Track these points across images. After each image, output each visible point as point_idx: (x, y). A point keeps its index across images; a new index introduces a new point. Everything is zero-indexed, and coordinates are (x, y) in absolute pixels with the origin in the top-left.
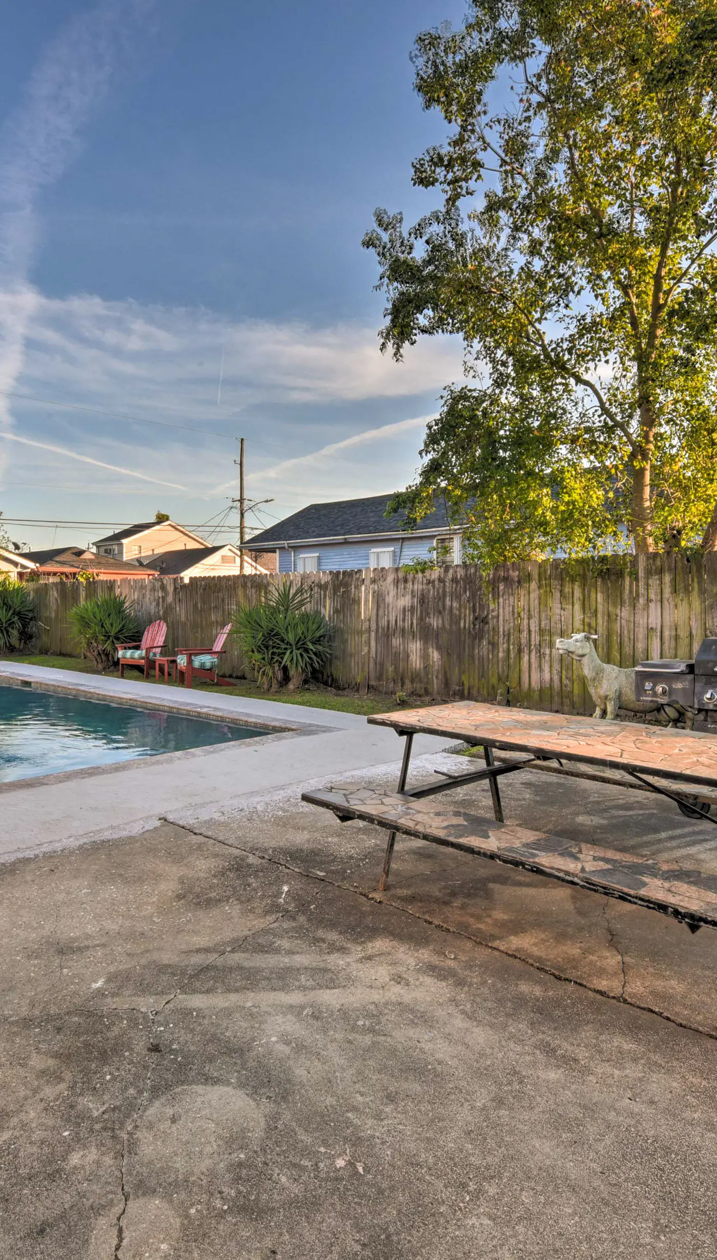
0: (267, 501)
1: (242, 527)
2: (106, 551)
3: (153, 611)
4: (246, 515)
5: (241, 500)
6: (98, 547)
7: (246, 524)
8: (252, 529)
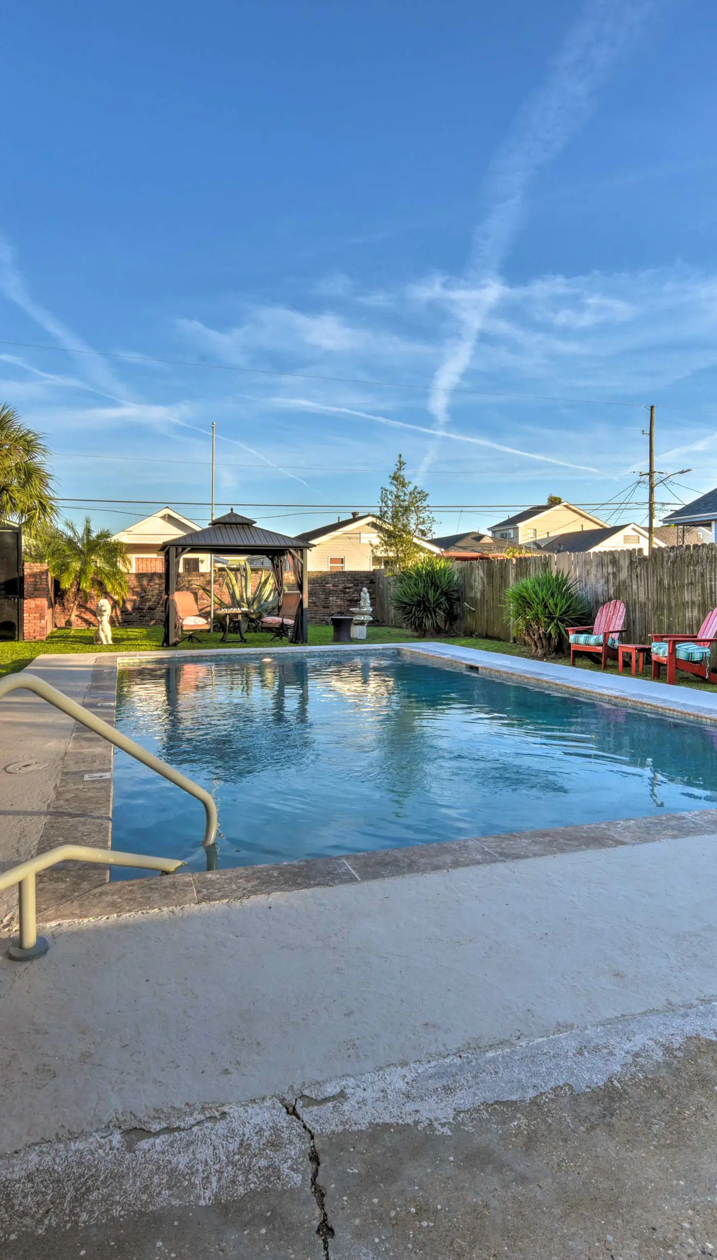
0: (682, 472)
1: (651, 504)
2: (502, 536)
3: (600, 591)
4: (656, 489)
5: (651, 474)
6: (494, 532)
7: (655, 500)
8: (663, 504)
